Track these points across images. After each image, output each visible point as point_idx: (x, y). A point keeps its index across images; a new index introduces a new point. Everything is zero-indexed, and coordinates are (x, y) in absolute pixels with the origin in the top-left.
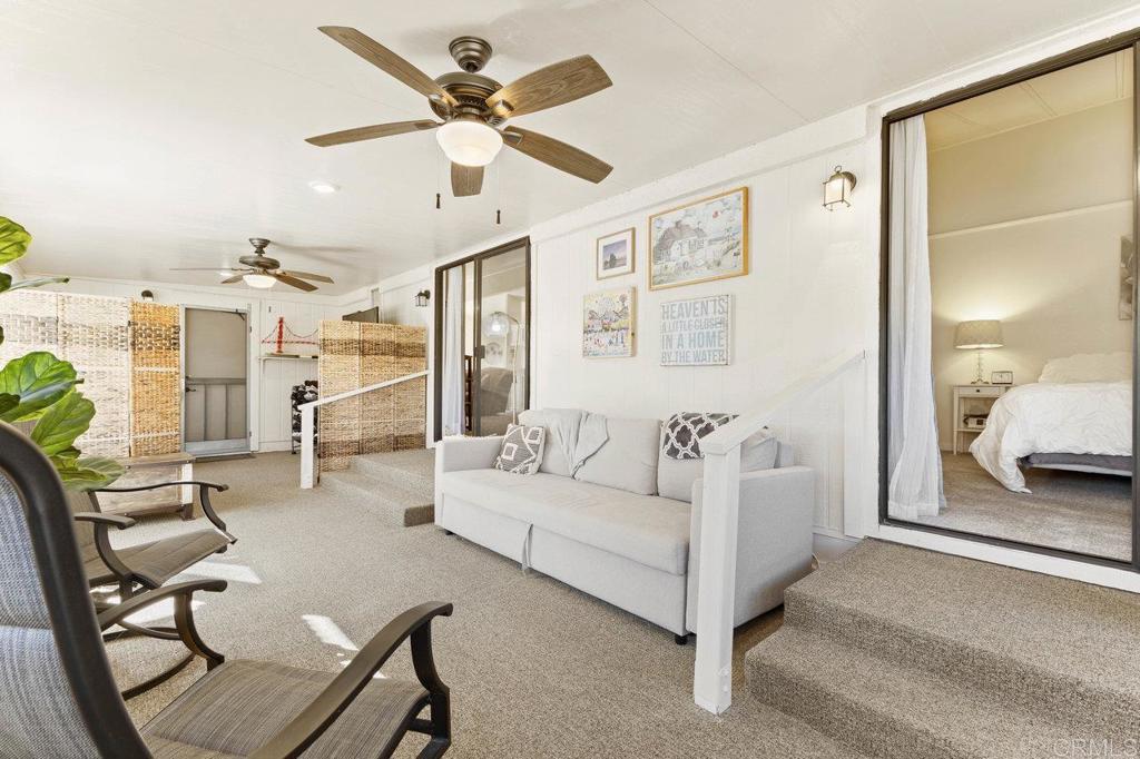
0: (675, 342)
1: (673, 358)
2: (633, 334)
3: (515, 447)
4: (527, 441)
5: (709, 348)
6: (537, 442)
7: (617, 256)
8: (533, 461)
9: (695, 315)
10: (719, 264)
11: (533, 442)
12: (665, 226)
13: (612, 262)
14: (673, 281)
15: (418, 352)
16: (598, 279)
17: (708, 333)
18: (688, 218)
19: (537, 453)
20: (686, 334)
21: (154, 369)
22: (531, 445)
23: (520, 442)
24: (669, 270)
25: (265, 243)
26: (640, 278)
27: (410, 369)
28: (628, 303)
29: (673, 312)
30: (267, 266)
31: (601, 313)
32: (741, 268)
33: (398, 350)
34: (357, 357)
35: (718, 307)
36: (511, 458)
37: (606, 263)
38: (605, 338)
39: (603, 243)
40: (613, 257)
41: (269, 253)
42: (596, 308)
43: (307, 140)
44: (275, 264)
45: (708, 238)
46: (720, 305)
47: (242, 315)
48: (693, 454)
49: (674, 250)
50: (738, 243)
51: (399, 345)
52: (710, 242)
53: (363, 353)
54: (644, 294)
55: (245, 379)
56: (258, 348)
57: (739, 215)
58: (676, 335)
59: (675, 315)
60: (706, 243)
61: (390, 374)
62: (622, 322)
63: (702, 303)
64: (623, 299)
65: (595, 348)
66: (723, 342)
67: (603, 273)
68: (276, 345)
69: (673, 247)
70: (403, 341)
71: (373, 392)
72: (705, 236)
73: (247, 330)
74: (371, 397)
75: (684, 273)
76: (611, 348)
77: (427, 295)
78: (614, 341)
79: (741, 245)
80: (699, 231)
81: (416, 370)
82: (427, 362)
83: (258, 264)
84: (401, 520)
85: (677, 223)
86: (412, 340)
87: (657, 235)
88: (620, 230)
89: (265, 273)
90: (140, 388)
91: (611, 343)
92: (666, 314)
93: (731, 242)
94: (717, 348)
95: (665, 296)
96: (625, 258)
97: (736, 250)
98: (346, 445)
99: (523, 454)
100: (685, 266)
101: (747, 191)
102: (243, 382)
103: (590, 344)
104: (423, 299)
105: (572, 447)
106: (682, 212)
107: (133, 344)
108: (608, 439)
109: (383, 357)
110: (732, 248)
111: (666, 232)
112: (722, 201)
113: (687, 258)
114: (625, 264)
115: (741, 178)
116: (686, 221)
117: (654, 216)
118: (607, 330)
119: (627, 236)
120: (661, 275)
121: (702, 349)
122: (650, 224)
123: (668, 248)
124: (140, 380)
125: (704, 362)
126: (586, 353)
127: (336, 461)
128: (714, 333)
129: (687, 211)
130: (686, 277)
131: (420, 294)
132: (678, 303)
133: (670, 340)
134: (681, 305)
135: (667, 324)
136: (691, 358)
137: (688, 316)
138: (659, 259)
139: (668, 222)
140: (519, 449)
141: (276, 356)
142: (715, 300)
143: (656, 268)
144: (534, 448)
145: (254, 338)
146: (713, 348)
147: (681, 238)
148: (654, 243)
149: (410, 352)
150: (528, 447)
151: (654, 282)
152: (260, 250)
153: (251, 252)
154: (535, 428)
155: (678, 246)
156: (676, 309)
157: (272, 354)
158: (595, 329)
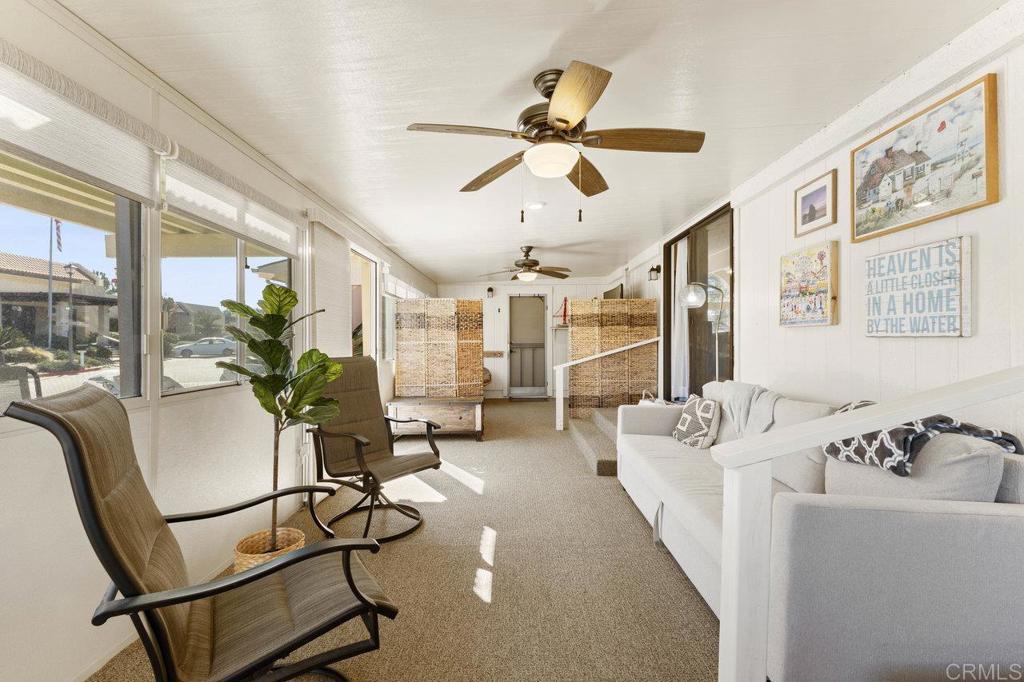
0: (884, 308)
1: (882, 327)
2: (834, 298)
3: (689, 418)
4: (699, 413)
5: (933, 313)
6: (709, 416)
7: (817, 206)
8: (706, 435)
9: (911, 270)
10: (948, 194)
11: (706, 415)
12: (871, 160)
13: (811, 216)
14: (882, 228)
15: (649, 321)
16: (796, 235)
17: (930, 293)
18: (903, 141)
19: (709, 427)
20: (899, 296)
21: (469, 341)
22: (703, 418)
23: (694, 414)
24: (876, 214)
25: (530, 249)
26: (843, 230)
27: (642, 336)
28: (827, 261)
29: (881, 267)
30: (530, 265)
31: (799, 275)
32: (982, 195)
33: (631, 321)
34: (597, 328)
35: (945, 256)
36: (684, 429)
37: (804, 217)
38: (802, 303)
39: (802, 194)
40: (812, 208)
41: (533, 255)
42: (793, 270)
43: (462, 191)
44: (536, 263)
45: (930, 162)
46: (949, 252)
47: (541, 298)
48: (857, 458)
49: (884, 189)
50: (978, 160)
51: (632, 316)
52: (934, 167)
53: (602, 325)
54: (847, 248)
55: (543, 344)
56: (552, 321)
57: (980, 119)
58: (885, 298)
59: (883, 271)
60: (928, 169)
61: (625, 342)
62: (821, 284)
63: (922, 251)
64: (821, 257)
65: (792, 315)
66: (955, 304)
67: (802, 229)
68: (562, 318)
69: (883, 183)
70: (636, 312)
71: (610, 356)
72: (929, 159)
73: (544, 308)
74: (610, 361)
75: (896, 214)
76: (809, 315)
77: (658, 269)
78: (812, 306)
79: (983, 163)
80: (918, 156)
81: (648, 337)
82: (658, 330)
83: (524, 265)
84: (595, 468)
85: (887, 151)
86: (644, 311)
87: (862, 172)
88: (819, 175)
89: (529, 270)
90: (462, 354)
91: (808, 309)
92: (873, 269)
93: (967, 160)
94: (945, 313)
95: (872, 247)
96: (824, 208)
97: (975, 170)
98: (589, 399)
99: (695, 427)
100: (899, 205)
101: (992, 81)
102: (542, 346)
103: (787, 311)
104: (654, 273)
105: (742, 425)
106: (894, 134)
107: (458, 326)
108: (773, 422)
109: (618, 327)
110: (969, 168)
111: (873, 167)
112: (951, 105)
113: (901, 194)
114: (825, 215)
115: (982, 63)
116: (900, 146)
117: (857, 150)
118: (804, 294)
119: (828, 181)
120: (866, 222)
121: (922, 315)
122: (853, 161)
123: (876, 185)
124: (461, 349)
125: (925, 333)
126: (783, 321)
127: (582, 411)
128: (940, 292)
129: (900, 132)
130: (898, 219)
131: (652, 269)
132: (887, 256)
133: (877, 304)
134: (891, 257)
135: (874, 284)
136: (907, 328)
137: (902, 271)
138: (865, 201)
139: (876, 153)
140: (692, 421)
141: (563, 327)
142: (941, 246)
143: (861, 214)
144: (708, 422)
145: (549, 314)
146: (938, 313)
147: (893, 168)
148: (858, 183)
149: (640, 322)
150: (701, 420)
151: (859, 231)
152: (527, 255)
153: (521, 257)
154: (708, 402)
155: (889, 180)
156: (885, 263)
157: (560, 326)
158: (792, 294)
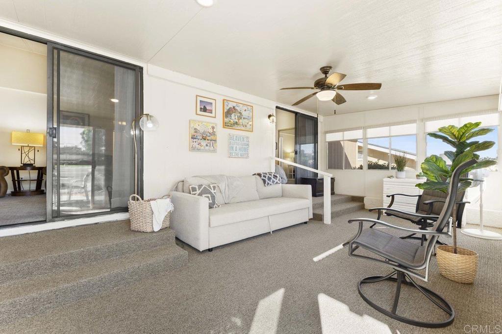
7: (207, 108)
9: (241, 141)
12: (229, 106)
13: (204, 110)
14: (233, 127)
17: (244, 148)
20: (238, 147)
22: (199, 190)
24: (231, 122)
26: (219, 122)
28: (215, 130)
31: (201, 131)
32: (251, 130)
35: (247, 140)
37: (201, 109)
38: (204, 143)
39: (199, 99)
40: (205, 107)
42: (198, 128)
49: (233, 116)
50: (251, 122)
52: (244, 118)
54: (220, 127)
57: (251, 114)
58: (235, 146)
59: (234, 139)
60: (242, 118)
62: (212, 137)
63: (243, 137)
64: (213, 128)
65: (198, 147)
67: (199, 112)
72: (242, 116)
75: (236, 125)
76: (207, 148)
78: (209, 145)
80: (240, 113)
85: (234, 107)
87: (226, 108)
88: (209, 97)
91: (207, 145)
92: (231, 138)
93: (249, 121)
94: (247, 152)
96: (211, 110)
97: (250, 124)
100: (236, 123)
101: (253, 107)
103: (195, 144)
106: (235, 104)
111: (229, 108)
112: (247, 107)
113: (237, 121)
115: (251, 103)
116: (236, 108)
117: (225, 100)
118: (205, 139)
122: (224, 102)
123: (231, 114)
125: (243, 157)
126: (193, 148)
128: (246, 148)
129: (237, 104)
130: (237, 127)
133: (233, 148)
135: (232, 142)
136: (240, 155)
137: (239, 141)
138: (227, 117)
139: (231, 105)
142: (246, 138)
143: (226, 120)
147: (235, 113)
148: (225, 111)
150: (200, 191)
151: (226, 125)
156: (235, 137)
158: (198, 138)
